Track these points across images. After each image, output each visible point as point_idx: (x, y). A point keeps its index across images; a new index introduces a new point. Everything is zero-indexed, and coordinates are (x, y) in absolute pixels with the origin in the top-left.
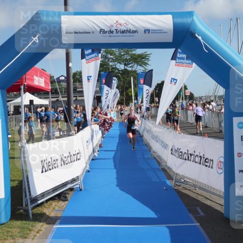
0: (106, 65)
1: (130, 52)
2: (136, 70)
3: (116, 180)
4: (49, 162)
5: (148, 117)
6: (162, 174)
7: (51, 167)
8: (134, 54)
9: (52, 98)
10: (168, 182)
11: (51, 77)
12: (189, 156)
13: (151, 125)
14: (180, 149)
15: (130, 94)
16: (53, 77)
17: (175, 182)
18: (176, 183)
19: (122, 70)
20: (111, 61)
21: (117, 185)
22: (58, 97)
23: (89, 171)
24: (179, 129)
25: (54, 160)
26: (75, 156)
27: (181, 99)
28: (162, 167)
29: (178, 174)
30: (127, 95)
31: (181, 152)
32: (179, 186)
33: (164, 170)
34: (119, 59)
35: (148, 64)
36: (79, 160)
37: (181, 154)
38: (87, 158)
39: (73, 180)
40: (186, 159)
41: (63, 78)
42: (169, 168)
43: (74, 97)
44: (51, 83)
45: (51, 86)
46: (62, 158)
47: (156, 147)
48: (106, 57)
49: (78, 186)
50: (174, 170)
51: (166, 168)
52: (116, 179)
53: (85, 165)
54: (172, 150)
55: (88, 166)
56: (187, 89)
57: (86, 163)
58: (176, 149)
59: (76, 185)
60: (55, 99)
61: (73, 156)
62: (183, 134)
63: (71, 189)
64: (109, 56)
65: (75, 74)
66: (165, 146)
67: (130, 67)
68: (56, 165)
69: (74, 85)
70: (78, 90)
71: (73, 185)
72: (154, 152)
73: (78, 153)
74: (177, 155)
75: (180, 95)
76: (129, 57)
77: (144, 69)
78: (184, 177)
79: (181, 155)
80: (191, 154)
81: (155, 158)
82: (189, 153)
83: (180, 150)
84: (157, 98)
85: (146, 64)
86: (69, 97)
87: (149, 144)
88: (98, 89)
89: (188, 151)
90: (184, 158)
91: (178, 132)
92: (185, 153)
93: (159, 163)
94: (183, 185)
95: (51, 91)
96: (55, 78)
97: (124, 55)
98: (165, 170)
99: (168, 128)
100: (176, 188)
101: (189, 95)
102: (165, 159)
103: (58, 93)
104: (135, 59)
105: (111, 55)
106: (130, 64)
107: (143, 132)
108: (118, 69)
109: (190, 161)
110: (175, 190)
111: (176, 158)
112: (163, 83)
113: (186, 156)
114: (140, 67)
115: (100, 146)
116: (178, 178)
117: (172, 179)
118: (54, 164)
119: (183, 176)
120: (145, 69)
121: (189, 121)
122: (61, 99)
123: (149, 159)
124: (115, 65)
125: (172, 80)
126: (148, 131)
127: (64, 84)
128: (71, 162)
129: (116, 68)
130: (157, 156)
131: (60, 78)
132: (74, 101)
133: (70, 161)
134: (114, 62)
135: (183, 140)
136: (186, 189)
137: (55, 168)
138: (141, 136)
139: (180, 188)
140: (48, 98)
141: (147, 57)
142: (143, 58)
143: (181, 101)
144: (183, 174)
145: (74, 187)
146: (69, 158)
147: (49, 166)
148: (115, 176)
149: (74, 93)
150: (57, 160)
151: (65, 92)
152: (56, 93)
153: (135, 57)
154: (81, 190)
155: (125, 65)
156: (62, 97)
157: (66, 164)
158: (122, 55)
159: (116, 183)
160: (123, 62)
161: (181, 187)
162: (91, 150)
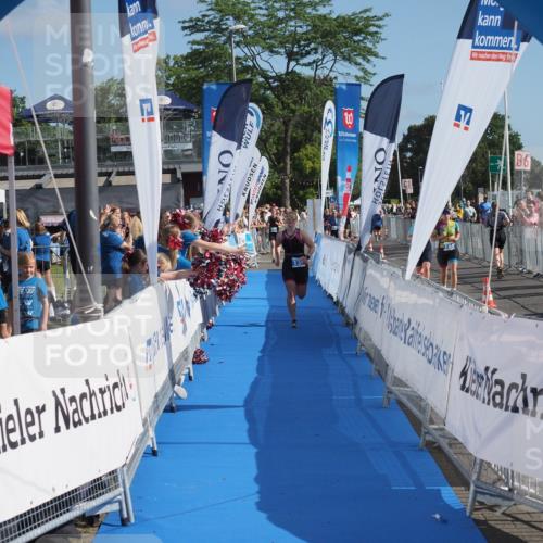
0: (217, 56)
1: (309, 10)
2: (332, 75)
3: (256, 488)
4: (10, 417)
5: (377, 249)
6: (427, 465)
7: (15, 437)
8: (324, 18)
9: (18, 178)
10: (450, 495)
11: (15, 102)
12: (530, 397)
13: (385, 282)
14: (495, 371)
15: (309, 165)
16: (22, 99)
17: (476, 492)
18: (480, 498)
19: (278, 78)
20: (238, 44)
21: (261, 506)
22: (40, 177)
23: (154, 453)
24: (491, 297)
25: (29, 411)
26: (107, 395)
27: (498, 185)
28: (428, 438)
29: (489, 464)
30: (297, 167)
31: (500, 382)
32: (491, 508)
33: (434, 449)
34: (267, 36)
35: (376, 55)
36: (119, 409)
37: (498, 388)
38: (148, 402)
39: (97, 487)
40: (515, 410)
41: (60, 105)
42: (454, 442)
43: (100, 174)
44: (15, 125)
45: (16, 135)
46: (58, 403)
47: (404, 362)
48: (219, 28)
49: (115, 507)
50: (472, 448)
51: (444, 443)
52: (258, 479)
53: (142, 430)
54: (464, 374)
55: (152, 433)
56: (520, 147)
57: (145, 422)
58: (481, 370)
59: (109, 502)
60: (28, 184)
61: (99, 396)
62: (504, 316)
63: (90, 520)
64: (232, 24)
65: (103, 92)
66: (440, 360)
67: (309, 64)
68: (34, 430)
69: (99, 131)
70: (114, 149)
71: (94, 503)
72: (399, 382)
73: (116, 385)
74: (482, 391)
75: (496, 169)
76: (305, 29)
77: (361, 74)
78: (508, 475)
79: (501, 394)
80: (534, 391)
81: (400, 404)
82: (530, 384)
83: (496, 377)
84: (409, 182)
85: (368, 53)
86: (81, 176)
87: (378, 352)
88: (190, 146)
89: (524, 376)
90: (511, 403)
91: (486, 308)
92: (513, 386)
93: (417, 424)
94: (505, 505)
95: (16, 154)
96: (29, 104)
97: (288, 18)
98: (440, 449)
99: (451, 294)
100: (478, 515)
101: (528, 168)
102: (440, 410)
103: (42, 161)
104: (325, 35)
105: (238, 19)
106: (308, 53)
107: (357, 305)
108: (263, 74)
109: (534, 414)
110: (477, 522)
111: (479, 402)
112: (430, 123)
113: (515, 397)
114: (346, 63)
115: (198, 359)
116: (488, 477)
117: (467, 485)
118: (28, 425)
119: (506, 471)
120: (365, 71)
121: (529, 268)
122: (51, 182)
123: (379, 407)
124: (253, 58)
125: (462, 112)
126: (374, 304)
127: (64, 130)
128: (93, 417)
129: (254, 70)
130: (410, 398)
131: (49, 105)
132: (102, 189)
133: (88, 413)
134: (247, 45)
135: (507, 338)
136: (517, 520)
137: (32, 438)
138: (351, 324)
139: (494, 518)
140: (5, 179)
141: (373, 29)
142: (357, 33)
143: (498, 192)
144: (505, 465)
145: (100, 512)
146: (86, 403)
147: (10, 431)
148: (254, 471)
149: (99, 159)
150: (40, 410)
151: (65, 157)
152: (32, 162)
153: (326, 27)
154: (124, 522)
155: (291, 56)
156: (57, 176)
157: (75, 425)
158: (280, 21)
159: (256, 498)
160: (282, 44)
161: (498, 513)
162: (163, 375)
